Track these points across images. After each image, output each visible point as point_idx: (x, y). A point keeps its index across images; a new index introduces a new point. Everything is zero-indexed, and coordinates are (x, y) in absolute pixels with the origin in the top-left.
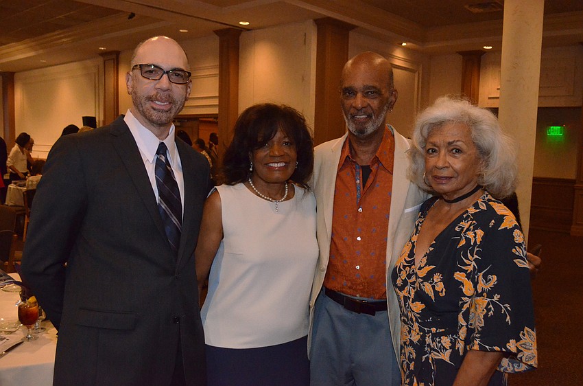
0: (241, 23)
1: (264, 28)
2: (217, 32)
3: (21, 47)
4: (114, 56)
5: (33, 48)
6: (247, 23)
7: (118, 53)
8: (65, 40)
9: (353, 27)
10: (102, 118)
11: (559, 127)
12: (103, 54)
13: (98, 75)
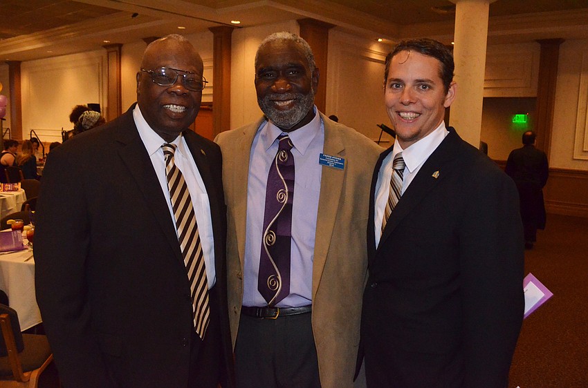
0: (233, 22)
1: (253, 26)
2: (212, 29)
3: (31, 39)
4: (117, 49)
5: (41, 40)
6: (238, 22)
7: (120, 46)
8: (72, 34)
9: (332, 26)
10: (105, 106)
11: (523, 115)
12: (106, 46)
13: (102, 65)
